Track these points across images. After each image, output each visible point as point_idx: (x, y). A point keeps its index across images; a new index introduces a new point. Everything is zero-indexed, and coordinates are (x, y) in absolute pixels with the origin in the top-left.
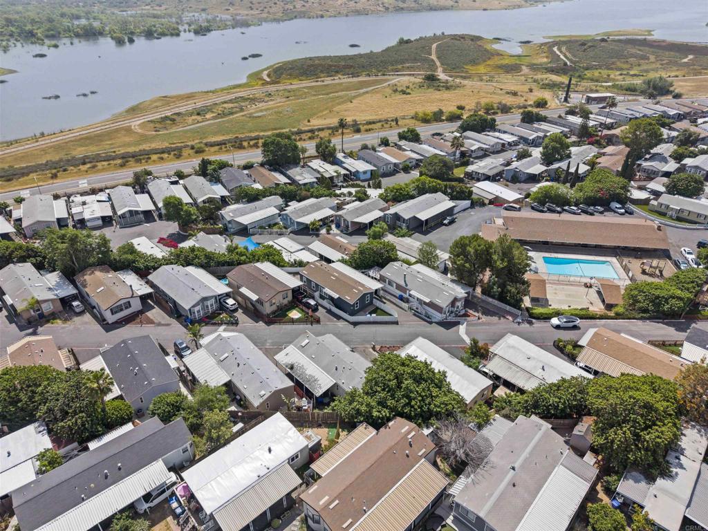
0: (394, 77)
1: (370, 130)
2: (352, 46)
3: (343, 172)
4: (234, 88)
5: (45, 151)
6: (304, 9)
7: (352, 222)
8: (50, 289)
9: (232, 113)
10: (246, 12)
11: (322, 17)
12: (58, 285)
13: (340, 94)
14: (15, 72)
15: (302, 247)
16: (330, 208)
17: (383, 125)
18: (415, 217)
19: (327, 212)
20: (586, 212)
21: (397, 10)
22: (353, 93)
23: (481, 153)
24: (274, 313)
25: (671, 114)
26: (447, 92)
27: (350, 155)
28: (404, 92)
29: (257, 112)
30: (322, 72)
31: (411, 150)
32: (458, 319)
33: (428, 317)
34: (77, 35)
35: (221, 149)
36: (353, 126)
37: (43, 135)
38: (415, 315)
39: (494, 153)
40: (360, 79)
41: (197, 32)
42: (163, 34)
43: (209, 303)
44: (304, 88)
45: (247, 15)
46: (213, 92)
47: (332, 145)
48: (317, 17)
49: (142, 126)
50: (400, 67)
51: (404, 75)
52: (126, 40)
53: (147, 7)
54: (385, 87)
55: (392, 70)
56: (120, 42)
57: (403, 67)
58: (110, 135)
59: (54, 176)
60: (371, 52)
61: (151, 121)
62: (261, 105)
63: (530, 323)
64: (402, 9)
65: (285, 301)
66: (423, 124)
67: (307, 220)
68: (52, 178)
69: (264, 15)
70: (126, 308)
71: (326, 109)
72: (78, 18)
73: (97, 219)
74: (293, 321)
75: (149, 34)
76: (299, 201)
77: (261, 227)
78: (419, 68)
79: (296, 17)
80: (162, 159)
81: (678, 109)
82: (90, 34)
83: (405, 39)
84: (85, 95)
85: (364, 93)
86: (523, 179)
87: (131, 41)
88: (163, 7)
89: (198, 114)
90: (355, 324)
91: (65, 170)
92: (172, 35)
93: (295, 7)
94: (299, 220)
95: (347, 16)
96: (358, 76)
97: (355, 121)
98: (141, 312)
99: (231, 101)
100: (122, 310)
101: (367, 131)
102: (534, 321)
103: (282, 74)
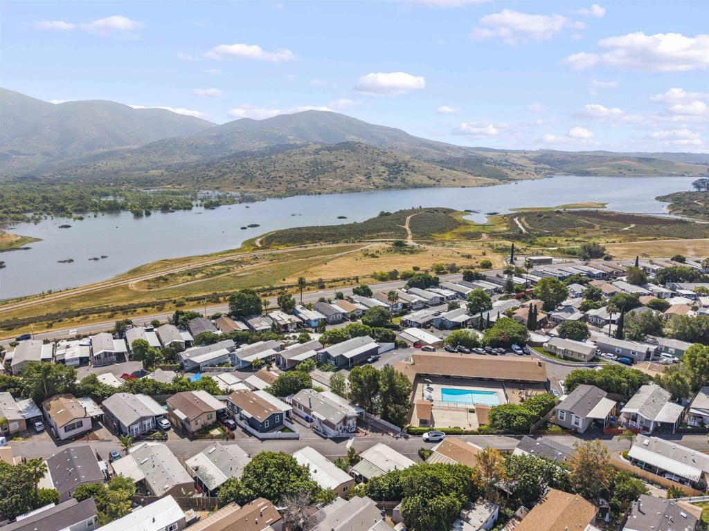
0: (370, 243)
1: (333, 286)
2: (340, 218)
3: (298, 320)
4: (225, 253)
5: (48, 306)
6: (305, 188)
7: (289, 360)
8: (20, 412)
9: (219, 274)
10: (254, 190)
11: (320, 193)
12: (28, 409)
13: (318, 257)
14: (39, 240)
15: (240, 380)
16: (274, 349)
17: (345, 283)
18: (342, 356)
19: (271, 352)
20: (490, 353)
21: (385, 188)
22: (329, 257)
23: (421, 305)
24: (198, 431)
25: (595, 273)
26: (410, 255)
27: (309, 307)
28: (373, 256)
29: (241, 273)
30: (307, 239)
31: (360, 303)
32: (349, 435)
33: (325, 434)
34: (102, 210)
35: (199, 303)
36: (319, 283)
37: (50, 292)
38: (315, 432)
39: (432, 305)
40: (339, 245)
41: (207, 207)
42: (177, 208)
43: (146, 422)
44: (288, 252)
45: (255, 192)
46: (208, 256)
47: (292, 299)
48: (315, 194)
49: (138, 285)
50: (375, 235)
51: (377, 242)
52: (144, 212)
53: (170, 186)
54: (358, 252)
55: (368, 238)
56: (138, 215)
57: (378, 235)
58: (107, 292)
59: (50, 326)
60: (355, 222)
61: (147, 281)
62: (247, 266)
63: (406, 438)
64: (390, 187)
65: (210, 422)
66: (380, 282)
67: (251, 359)
68: (48, 327)
69: (270, 193)
70: (78, 427)
71: (302, 270)
72: (107, 195)
73: (76, 359)
74: (212, 438)
75: (165, 209)
76: (249, 344)
77: (212, 365)
78: (391, 236)
79: (297, 194)
80: (146, 311)
81: (603, 270)
82: (114, 209)
83: (385, 212)
84: (96, 259)
85: (338, 257)
86: (450, 327)
87: (148, 214)
88: (183, 186)
89: (189, 274)
90: (263, 440)
91: (60, 321)
92: (185, 209)
93: (297, 186)
94: (244, 359)
95: (342, 193)
96: (338, 243)
97: (321, 280)
98: (90, 431)
99: (221, 264)
100: (74, 428)
101: (330, 287)
102: (410, 436)
103: (272, 241)
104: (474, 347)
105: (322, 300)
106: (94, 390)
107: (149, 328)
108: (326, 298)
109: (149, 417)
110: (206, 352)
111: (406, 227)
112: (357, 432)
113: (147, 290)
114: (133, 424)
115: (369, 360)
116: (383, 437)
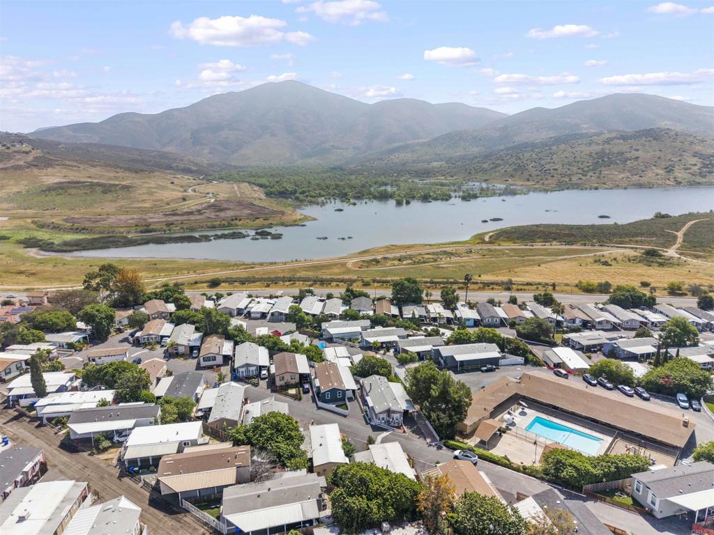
0: (609, 248)
1: (521, 290)
2: (601, 217)
3: (451, 316)
4: (452, 244)
5: (283, 271)
6: (580, 182)
8: (189, 340)
9: (424, 262)
10: (521, 183)
11: (596, 189)
12: (195, 340)
13: (536, 258)
14: (315, 219)
15: (349, 355)
16: (398, 336)
17: (537, 288)
18: (453, 357)
19: (394, 338)
22: (549, 258)
24: (281, 386)
27: (471, 306)
28: (606, 263)
29: (445, 264)
30: (540, 238)
31: (531, 311)
32: (388, 427)
33: (370, 420)
34: (375, 198)
35: (383, 285)
36: (507, 283)
37: (296, 260)
38: (364, 416)
40: (574, 247)
41: (464, 198)
42: (436, 199)
43: (251, 369)
44: (508, 249)
45: (522, 185)
46: (430, 245)
48: (591, 189)
49: (354, 264)
50: (627, 240)
51: (625, 248)
52: (405, 201)
53: (442, 178)
54: (589, 257)
55: (616, 243)
56: (399, 203)
57: (631, 240)
58: (329, 266)
59: (268, 286)
60: (615, 224)
61: (363, 261)
62: (456, 258)
63: (439, 448)
64: (699, 183)
65: (293, 382)
66: (583, 293)
67: (371, 340)
68: (266, 287)
69: (537, 186)
70: (213, 360)
71: (507, 269)
72: (386, 184)
73: (258, 313)
74: (287, 395)
75: (426, 198)
76: (384, 327)
77: (343, 339)
78: (642, 242)
79: (568, 188)
80: (338, 285)
82: (383, 197)
83: (663, 213)
84: (343, 239)
85: (561, 260)
86: (622, 356)
87: (408, 203)
88: (455, 178)
89: (399, 260)
90: (319, 408)
91: (276, 283)
92: (443, 200)
93: (570, 180)
94: (367, 339)
95: (625, 188)
96: (572, 244)
97: (511, 280)
98: (218, 366)
99: (433, 254)
100: (210, 360)
101: (518, 290)
102: (444, 448)
103: (501, 236)
104: (621, 384)
105: (491, 302)
106: (236, 337)
107: (323, 298)
108: (496, 300)
109: (254, 365)
110: (344, 326)
111: (680, 234)
112: (399, 427)
113: (357, 269)
114: (240, 367)
115: (484, 368)
116: (419, 440)
